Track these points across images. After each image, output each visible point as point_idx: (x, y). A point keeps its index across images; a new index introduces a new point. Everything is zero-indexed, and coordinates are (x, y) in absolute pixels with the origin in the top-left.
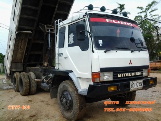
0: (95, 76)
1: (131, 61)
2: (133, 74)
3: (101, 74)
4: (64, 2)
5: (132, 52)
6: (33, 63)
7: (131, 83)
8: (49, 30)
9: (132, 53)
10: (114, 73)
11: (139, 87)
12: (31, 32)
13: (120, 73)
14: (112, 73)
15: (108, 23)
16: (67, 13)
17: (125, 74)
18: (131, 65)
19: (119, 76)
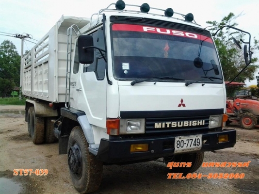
1: (182, 101)
2: (186, 124)
3: (122, 122)
5: (187, 85)
7: (177, 139)
9: (186, 88)
10: (146, 121)
11: (193, 146)
13: (158, 121)
15: (146, 32)
17: (168, 124)
18: (182, 108)
19: (157, 125)
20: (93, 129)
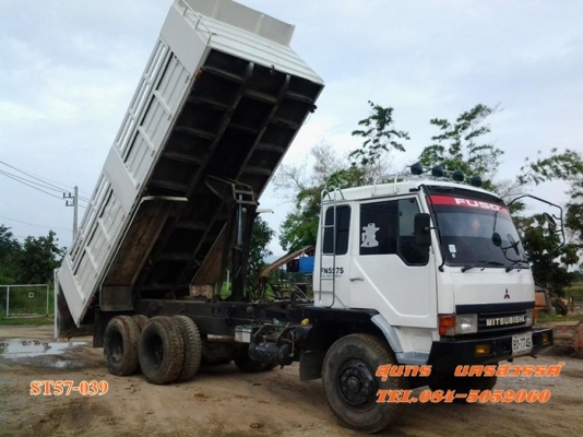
0: (446, 323)
1: (507, 291)
2: (511, 320)
3: (458, 318)
4: (280, 122)
5: (507, 271)
6: (156, 286)
7: (514, 339)
8: (241, 197)
9: (507, 274)
10: (479, 317)
11: (526, 348)
12: (185, 199)
13: (489, 317)
14: (475, 317)
16: (280, 149)
17: (497, 320)
18: (507, 301)
19: (489, 323)
20: (397, 331)
